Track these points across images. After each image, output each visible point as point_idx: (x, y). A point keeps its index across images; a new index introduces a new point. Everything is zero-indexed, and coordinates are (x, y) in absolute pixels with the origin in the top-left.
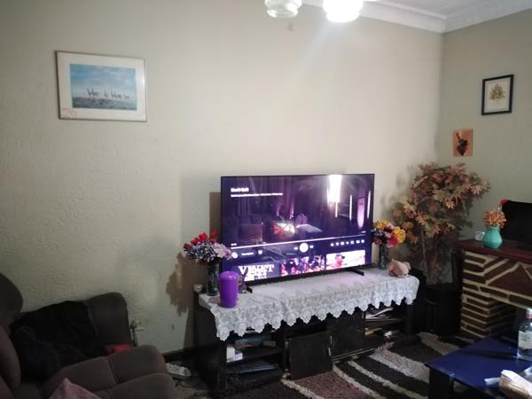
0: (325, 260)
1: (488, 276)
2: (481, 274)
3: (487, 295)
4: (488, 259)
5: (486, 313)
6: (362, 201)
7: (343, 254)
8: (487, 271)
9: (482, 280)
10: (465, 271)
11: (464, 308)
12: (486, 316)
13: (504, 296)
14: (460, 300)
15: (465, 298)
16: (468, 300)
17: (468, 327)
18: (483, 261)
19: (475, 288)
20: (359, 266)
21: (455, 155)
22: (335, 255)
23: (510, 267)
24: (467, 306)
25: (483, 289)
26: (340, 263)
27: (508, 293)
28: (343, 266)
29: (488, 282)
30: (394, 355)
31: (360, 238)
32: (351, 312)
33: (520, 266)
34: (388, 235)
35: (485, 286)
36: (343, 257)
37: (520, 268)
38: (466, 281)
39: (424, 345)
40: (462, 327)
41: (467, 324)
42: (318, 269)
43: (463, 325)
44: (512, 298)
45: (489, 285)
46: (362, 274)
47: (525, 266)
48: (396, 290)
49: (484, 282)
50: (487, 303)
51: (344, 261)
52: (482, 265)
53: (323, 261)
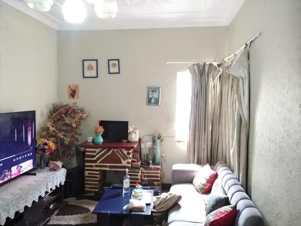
0: (11, 171)
1: (98, 159)
2: (95, 159)
3: (98, 168)
4: (98, 150)
5: (98, 178)
6: (29, 128)
7: (21, 165)
8: (97, 156)
9: (95, 161)
10: (86, 159)
11: (86, 178)
12: (98, 179)
13: (107, 166)
14: (84, 175)
15: (86, 173)
16: (89, 174)
17: (90, 188)
18: (95, 152)
19: (92, 166)
20: (30, 170)
21: (69, 98)
22: (16, 167)
23: (109, 152)
24: (88, 177)
25: (96, 166)
26: (19, 171)
27: (108, 165)
28: (21, 173)
29: (98, 162)
30: (60, 217)
31: (29, 152)
32: (37, 201)
33: (113, 151)
34: (46, 147)
35: (97, 164)
36: (21, 167)
37: (113, 152)
38: (87, 164)
39: (71, 205)
40: (86, 189)
41: (88, 186)
42: (6, 179)
43: (87, 187)
44: (110, 167)
45: (99, 163)
46: (35, 174)
47: (115, 150)
48: (57, 179)
49: (97, 163)
50: (98, 173)
51: (22, 169)
52: (95, 154)
53: (9, 173)
